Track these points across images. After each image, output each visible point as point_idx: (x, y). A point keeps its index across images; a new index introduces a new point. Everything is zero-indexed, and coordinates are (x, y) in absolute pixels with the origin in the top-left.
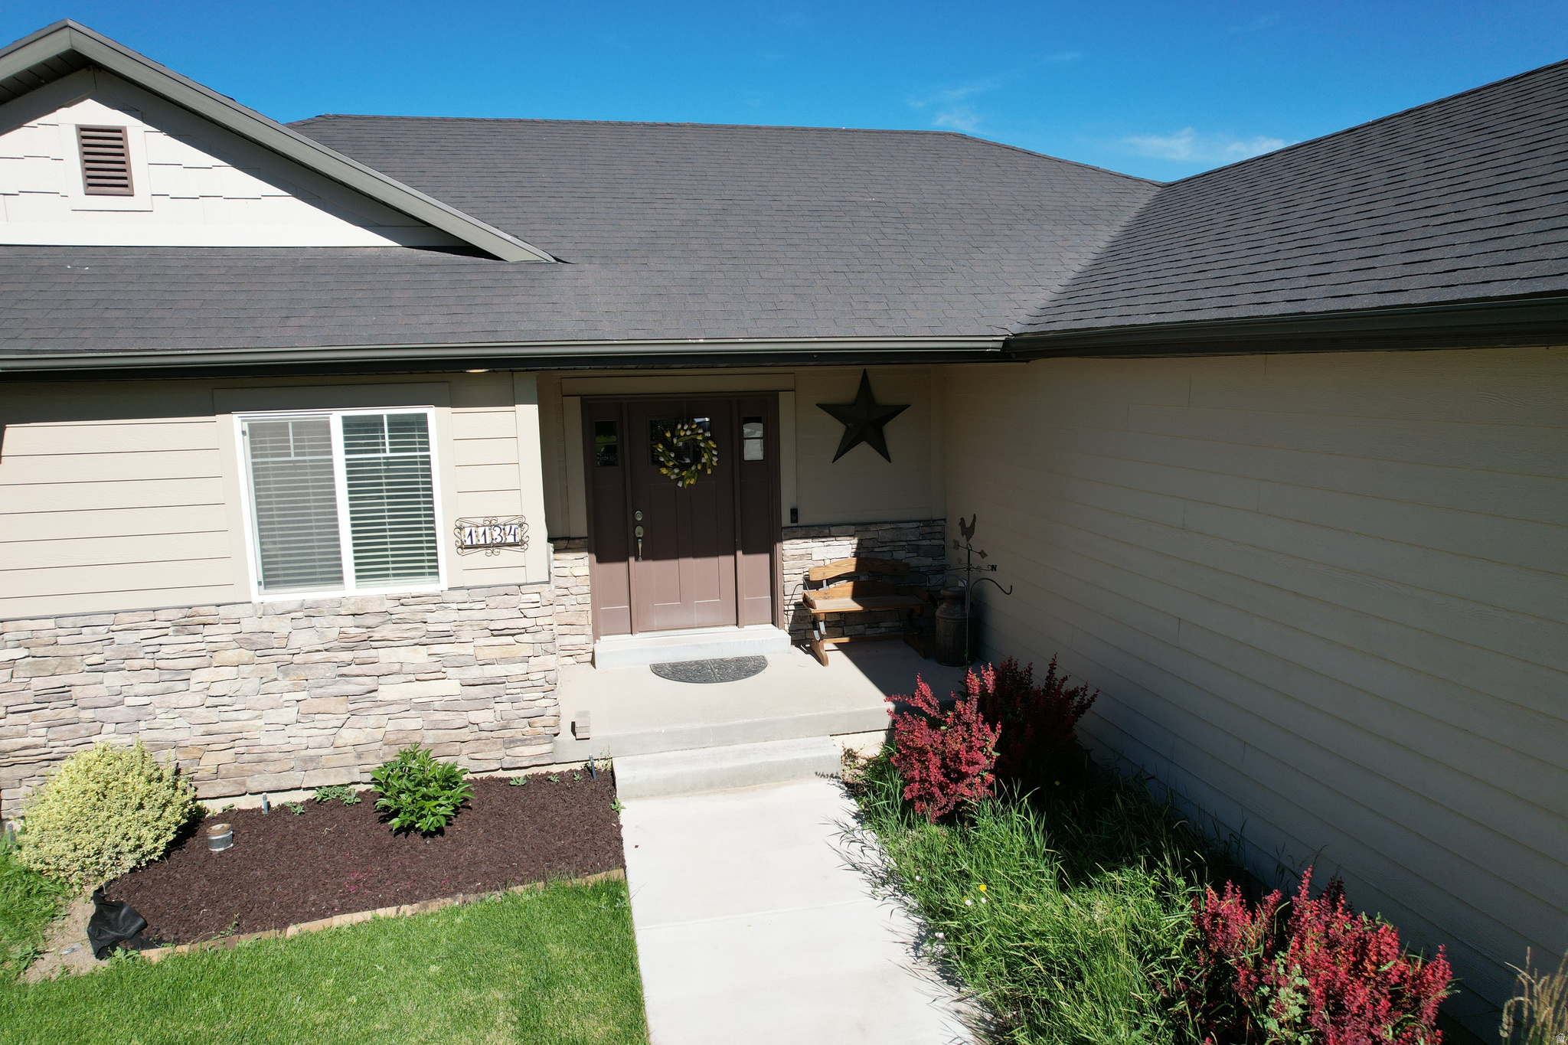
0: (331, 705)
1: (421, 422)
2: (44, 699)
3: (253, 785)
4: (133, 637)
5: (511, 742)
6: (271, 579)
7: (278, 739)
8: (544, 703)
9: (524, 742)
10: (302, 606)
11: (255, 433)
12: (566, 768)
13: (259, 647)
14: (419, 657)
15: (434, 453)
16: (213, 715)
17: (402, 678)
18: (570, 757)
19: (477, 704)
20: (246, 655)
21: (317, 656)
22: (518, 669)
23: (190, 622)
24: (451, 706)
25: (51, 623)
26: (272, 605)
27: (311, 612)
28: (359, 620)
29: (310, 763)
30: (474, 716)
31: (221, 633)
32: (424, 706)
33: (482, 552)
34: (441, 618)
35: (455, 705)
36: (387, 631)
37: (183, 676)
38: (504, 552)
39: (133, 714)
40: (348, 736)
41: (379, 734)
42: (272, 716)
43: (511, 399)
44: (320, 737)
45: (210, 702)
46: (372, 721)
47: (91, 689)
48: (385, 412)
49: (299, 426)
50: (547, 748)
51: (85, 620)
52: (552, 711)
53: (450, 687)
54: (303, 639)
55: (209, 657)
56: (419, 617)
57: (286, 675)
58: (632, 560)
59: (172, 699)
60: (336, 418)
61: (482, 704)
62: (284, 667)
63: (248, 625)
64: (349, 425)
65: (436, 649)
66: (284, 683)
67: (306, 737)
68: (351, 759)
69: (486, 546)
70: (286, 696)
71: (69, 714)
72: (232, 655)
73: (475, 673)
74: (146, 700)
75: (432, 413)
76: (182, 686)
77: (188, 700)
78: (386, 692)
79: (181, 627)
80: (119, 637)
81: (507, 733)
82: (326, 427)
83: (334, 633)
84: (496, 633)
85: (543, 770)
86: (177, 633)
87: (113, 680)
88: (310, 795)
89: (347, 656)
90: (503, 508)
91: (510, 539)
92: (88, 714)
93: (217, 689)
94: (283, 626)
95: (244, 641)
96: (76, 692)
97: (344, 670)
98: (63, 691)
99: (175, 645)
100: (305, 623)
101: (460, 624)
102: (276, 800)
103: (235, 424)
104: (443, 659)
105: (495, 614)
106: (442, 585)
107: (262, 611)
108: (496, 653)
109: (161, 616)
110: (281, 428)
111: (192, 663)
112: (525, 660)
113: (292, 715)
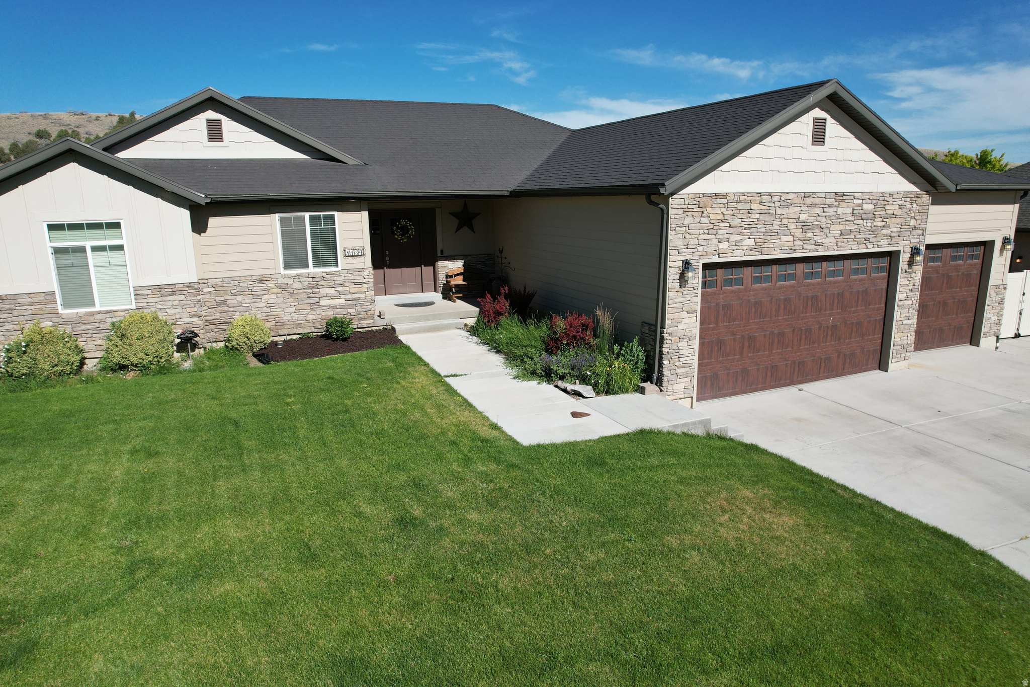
0: (305, 307)
1: (332, 217)
2: (218, 304)
3: (281, 333)
4: (245, 284)
5: (360, 319)
6: (287, 266)
7: (289, 318)
8: (371, 306)
9: (365, 319)
10: (297, 275)
11: (282, 220)
12: (377, 328)
13: (284, 288)
14: (332, 291)
15: (337, 226)
16: (269, 310)
17: (327, 298)
18: (380, 324)
19: (350, 307)
20: (280, 290)
21: (301, 291)
22: (363, 296)
23: (262, 280)
24: (342, 307)
25: (221, 280)
26: (287, 274)
27: (299, 277)
28: (314, 279)
29: (299, 325)
30: (349, 311)
31: (271, 283)
32: (334, 307)
33: (351, 258)
34: (339, 280)
35: (343, 307)
36: (323, 283)
37: (260, 297)
38: (358, 258)
39: (245, 309)
40: (310, 317)
41: (320, 316)
42: (287, 310)
43: (360, 210)
44: (301, 317)
45: (268, 305)
46: (318, 312)
47: (232, 301)
48: (322, 213)
49: (295, 218)
50: (372, 321)
51: (231, 279)
52: (373, 309)
53: (342, 301)
54: (297, 285)
55: (268, 291)
56: (332, 278)
57: (291, 297)
58: (385, 267)
59: (257, 304)
60: (307, 215)
61: (352, 307)
62: (291, 294)
63: (280, 281)
64: (311, 218)
65: (337, 289)
66: (291, 300)
67: (297, 317)
68: (311, 324)
69: (352, 256)
70: (291, 304)
71: (226, 309)
72: (275, 290)
73: (349, 297)
74: (249, 305)
75: (336, 214)
76: (259, 300)
77: (262, 304)
78: (322, 303)
79: (260, 281)
80: (241, 284)
81: (359, 316)
82: (303, 218)
83: (306, 284)
84: (355, 284)
85: (370, 329)
86: (259, 283)
87: (239, 298)
88: (299, 336)
89: (310, 291)
90: (358, 244)
91: (360, 254)
92: (232, 309)
93: (270, 301)
94: (290, 281)
95: (278, 286)
96: (229, 302)
97: (309, 296)
98: (224, 302)
99: (258, 287)
100: (298, 280)
101: (345, 281)
102: (289, 338)
103: (276, 217)
104: (340, 293)
105: (356, 278)
106: (339, 268)
107: (284, 276)
108: (356, 290)
109: (254, 278)
110: (290, 218)
111: (263, 293)
112: (365, 293)
113: (293, 310)
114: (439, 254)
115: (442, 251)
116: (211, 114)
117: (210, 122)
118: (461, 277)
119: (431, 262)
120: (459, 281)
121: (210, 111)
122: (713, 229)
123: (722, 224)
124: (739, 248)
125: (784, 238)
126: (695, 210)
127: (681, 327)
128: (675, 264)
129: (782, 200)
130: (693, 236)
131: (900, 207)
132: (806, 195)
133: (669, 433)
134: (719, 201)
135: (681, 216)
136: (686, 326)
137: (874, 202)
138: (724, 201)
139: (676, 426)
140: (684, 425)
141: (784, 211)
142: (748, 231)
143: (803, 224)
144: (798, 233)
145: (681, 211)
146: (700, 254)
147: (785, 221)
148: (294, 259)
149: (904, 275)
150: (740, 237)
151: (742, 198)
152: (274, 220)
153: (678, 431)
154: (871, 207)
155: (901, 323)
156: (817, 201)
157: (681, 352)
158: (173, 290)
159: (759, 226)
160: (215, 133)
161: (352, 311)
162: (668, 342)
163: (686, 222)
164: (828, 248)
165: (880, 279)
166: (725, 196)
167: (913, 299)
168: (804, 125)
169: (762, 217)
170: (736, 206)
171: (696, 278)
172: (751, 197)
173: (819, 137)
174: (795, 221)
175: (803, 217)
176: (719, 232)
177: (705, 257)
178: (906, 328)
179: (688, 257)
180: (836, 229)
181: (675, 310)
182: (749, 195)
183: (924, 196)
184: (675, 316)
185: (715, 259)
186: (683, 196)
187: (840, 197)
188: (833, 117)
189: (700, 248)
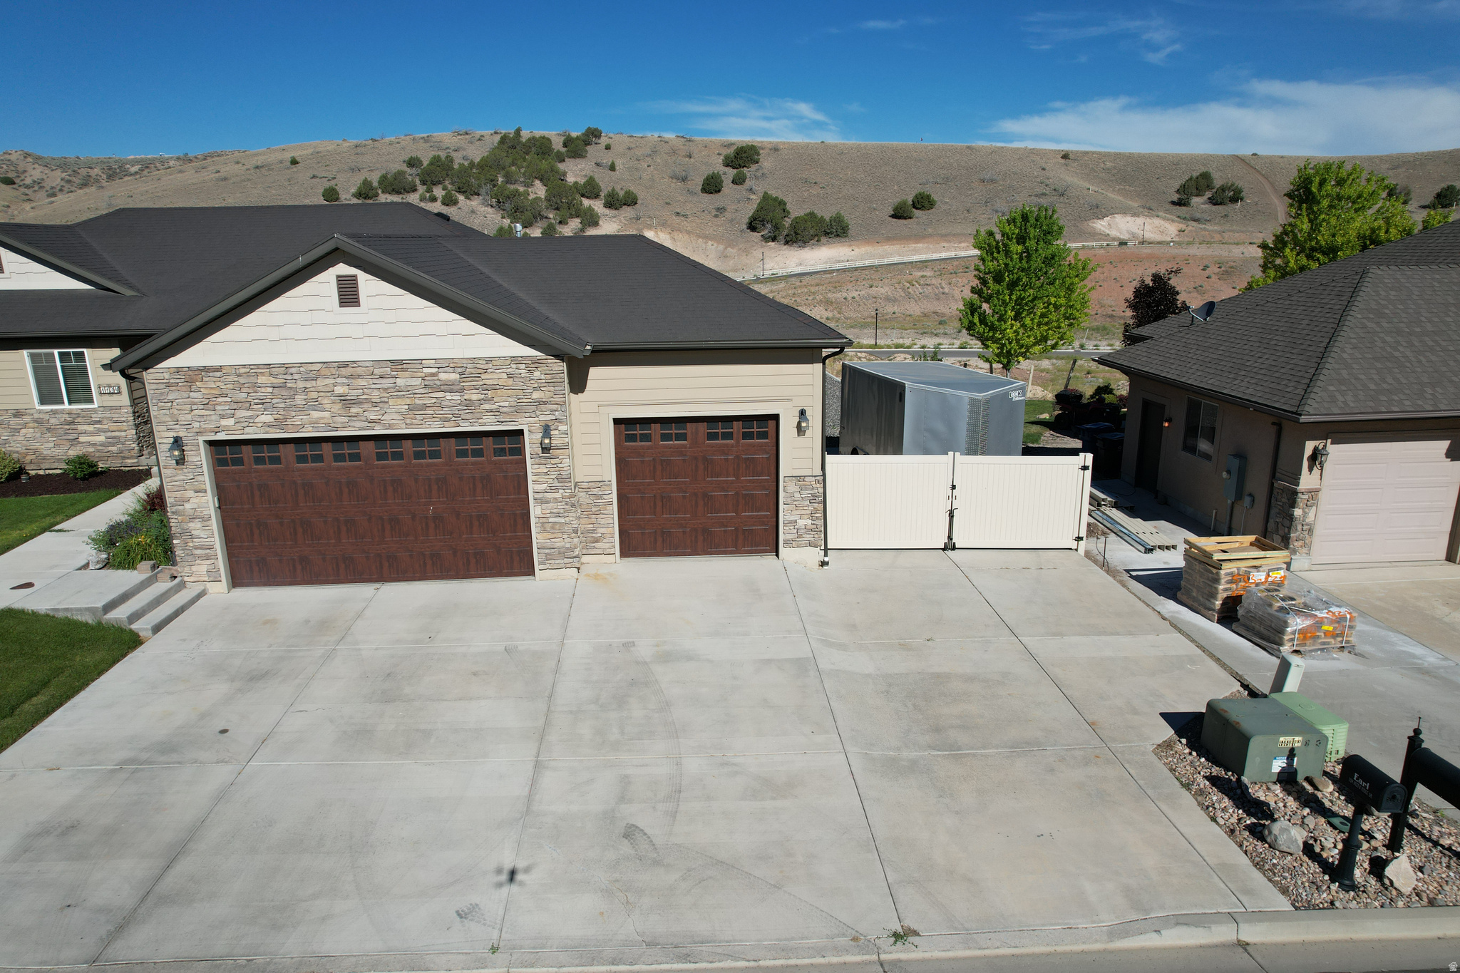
0: (64, 442)
1: (82, 353)
4: (2, 418)
5: (124, 458)
6: (42, 402)
7: (49, 452)
8: (133, 446)
9: (128, 458)
10: (52, 410)
11: (32, 356)
13: (39, 422)
14: (91, 428)
15: (88, 363)
16: (28, 444)
17: (86, 435)
19: (111, 444)
20: (36, 425)
21: (58, 427)
22: (123, 434)
23: (17, 414)
24: (102, 444)
26: (43, 410)
27: (54, 412)
28: (70, 416)
30: (110, 448)
31: (27, 418)
32: (94, 444)
33: (107, 396)
34: (96, 417)
36: (80, 420)
37: (17, 431)
38: (114, 395)
39: (4, 442)
40: (71, 453)
41: (81, 452)
42: (46, 445)
43: (110, 346)
44: (62, 452)
45: (26, 439)
46: (78, 448)
48: (71, 350)
49: (45, 354)
50: (136, 460)
53: (101, 439)
54: (53, 421)
55: (25, 426)
56: (89, 415)
57: (49, 432)
59: (15, 438)
60: (56, 352)
61: (113, 445)
62: (49, 430)
63: (36, 416)
64: (60, 354)
65: (96, 426)
66: (49, 435)
67: (57, 452)
69: (110, 393)
70: (50, 439)
72: (31, 425)
73: (109, 434)
74: (7, 438)
75: (85, 350)
76: (17, 434)
77: (20, 438)
78: (82, 439)
79: (16, 416)
81: (123, 455)
82: (53, 354)
83: (63, 419)
84: (116, 422)
86: (14, 417)
88: (61, 471)
89: (67, 427)
90: (111, 381)
91: (116, 392)
93: (29, 435)
94: (47, 417)
95: (36, 421)
97: (68, 431)
99: (14, 421)
100: (53, 416)
101: (103, 418)
102: (47, 472)
103: (25, 353)
104: (99, 429)
105: (114, 415)
106: (95, 406)
107: (40, 412)
108: (115, 428)
109: (9, 412)
110: (40, 354)
111: (20, 427)
112: (126, 431)
113: (52, 445)
122: (208, 403)
123: (220, 400)
124: (251, 425)
125: (315, 414)
126: (180, 384)
127: (188, 506)
128: (165, 441)
129: (313, 372)
130: (183, 412)
131: (510, 376)
132: (345, 365)
134: (211, 374)
135: (163, 391)
136: (196, 506)
137: (459, 370)
138: (218, 374)
141: (308, 384)
142: (261, 406)
143: (342, 398)
144: (337, 408)
145: (163, 386)
146: (197, 430)
147: (314, 395)
148: (48, 394)
149: (537, 461)
150: (249, 413)
151: (243, 370)
152: (24, 356)
154: (454, 376)
155: (544, 520)
156: (359, 371)
157: (193, 532)
159: (274, 401)
161: (114, 449)
162: (173, 520)
163: (171, 397)
164: (390, 426)
165: (511, 463)
166: (219, 369)
167: (561, 491)
168: (325, 283)
169: (276, 391)
170: (236, 379)
171: (200, 457)
172: (255, 369)
173: (348, 295)
174: (329, 394)
175: (339, 390)
176: (218, 407)
177: (205, 434)
178: (557, 527)
179: (181, 434)
180: (399, 403)
181: (176, 489)
182: (252, 367)
183: (549, 361)
184: (178, 494)
185: (221, 436)
186: (161, 370)
187: (399, 365)
188: (365, 271)
189: (196, 425)
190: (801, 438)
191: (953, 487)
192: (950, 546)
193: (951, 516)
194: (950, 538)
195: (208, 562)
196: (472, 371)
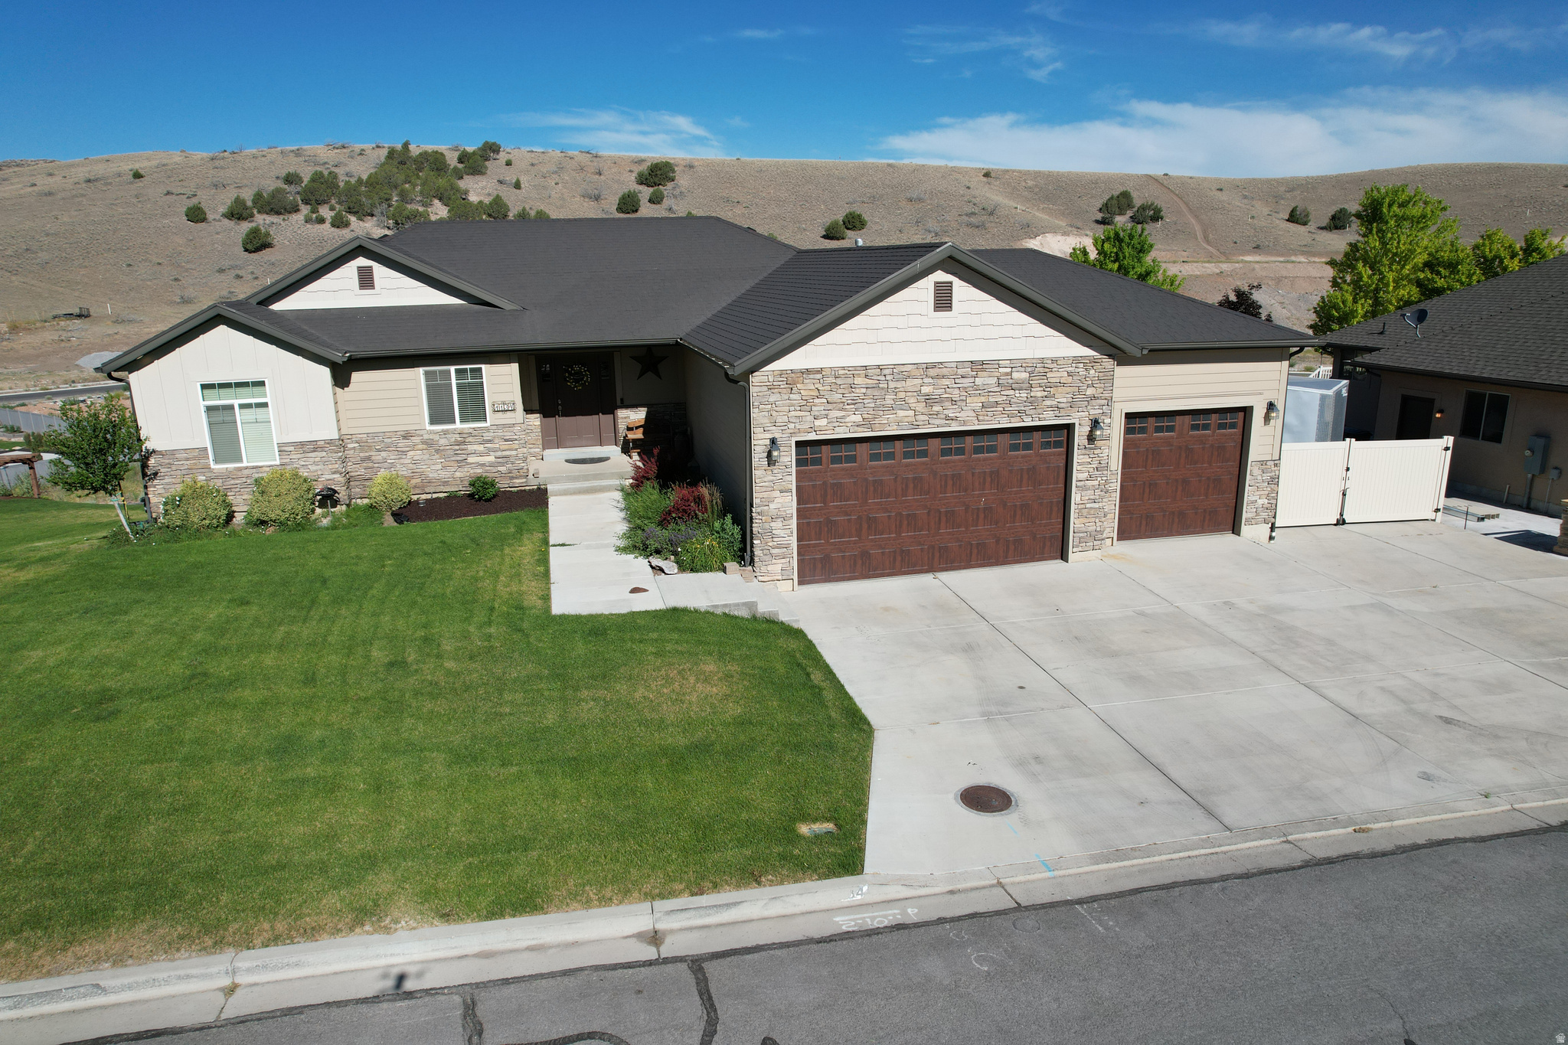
0: (452, 464)
1: (480, 370)
2: (363, 460)
3: (427, 491)
4: (390, 440)
5: (512, 478)
6: (433, 422)
7: (435, 475)
8: (523, 465)
9: (516, 478)
10: (443, 431)
11: (426, 373)
12: (531, 488)
13: (428, 443)
14: (481, 448)
15: (484, 380)
16: (414, 466)
17: (475, 455)
18: (533, 484)
19: (500, 464)
20: (425, 446)
21: (448, 447)
22: (514, 453)
23: (407, 436)
24: (491, 465)
25: (365, 435)
26: (433, 430)
27: (446, 432)
28: (461, 435)
29: (446, 483)
30: (500, 469)
31: (416, 440)
32: (483, 465)
33: (501, 413)
34: (487, 436)
35: (492, 465)
36: (470, 439)
37: (404, 453)
38: (508, 413)
39: (390, 466)
40: (458, 474)
41: (468, 474)
42: (433, 467)
43: (509, 362)
44: (448, 474)
45: (413, 462)
46: (466, 470)
47: (378, 457)
48: (468, 367)
49: (440, 371)
50: (524, 480)
51: (375, 434)
52: (526, 467)
53: (491, 459)
54: (443, 442)
55: (413, 448)
56: (481, 434)
57: (437, 453)
58: (557, 416)
59: (402, 461)
60: (453, 369)
61: (502, 464)
62: (437, 451)
63: (426, 437)
64: (457, 371)
65: (486, 445)
66: (437, 456)
67: (444, 474)
68: (459, 482)
69: (502, 411)
70: (438, 461)
71: (370, 465)
72: (420, 446)
73: (499, 454)
74: (394, 461)
75: (483, 366)
76: (404, 457)
77: (406, 461)
78: (471, 460)
79: (405, 437)
80: (386, 440)
81: (511, 475)
82: (449, 372)
83: (453, 440)
84: (506, 440)
85: (523, 488)
86: (403, 439)
87: (384, 454)
88: (446, 494)
89: (457, 447)
90: (508, 398)
91: (510, 409)
92: (376, 465)
93: (415, 458)
94: (436, 437)
95: (423, 442)
96: (373, 458)
97: (457, 452)
98: (369, 458)
99: (402, 443)
100: (444, 436)
101: (494, 437)
102: (435, 496)
103: (421, 370)
104: (489, 449)
105: (506, 434)
106: (488, 424)
107: (431, 432)
108: (506, 447)
109: (399, 433)
110: (435, 372)
111: (408, 449)
112: (516, 450)
113: (440, 467)
114: (619, 403)
115: (622, 400)
116: (362, 261)
117: (360, 269)
118: (641, 430)
119: (610, 409)
120: (639, 435)
121: (361, 258)
122: (806, 405)
123: (817, 401)
124: (841, 424)
125: (901, 413)
126: (782, 387)
127: (772, 506)
128: (760, 442)
129: (900, 372)
130: (781, 414)
131: (1069, 374)
132: (929, 366)
133: (707, 612)
134: (811, 376)
135: (765, 393)
136: (779, 506)
137: (1029, 369)
138: (819, 376)
139: (716, 606)
140: (725, 605)
141: (899, 385)
142: (853, 406)
143: (927, 397)
144: (921, 407)
145: (766, 388)
146: (792, 431)
147: (902, 395)
148: (440, 413)
149: (1083, 451)
150: (842, 413)
151: (841, 372)
152: (416, 377)
153: (719, 611)
154: (1025, 375)
155: (1083, 506)
156: (945, 371)
157: (774, 532)
158: (314, 446)
159: (866, 401)
160: (366, 280)
161: (502, 469)
162: (757, 521)
163: (772, 399)
164: (965, 423)
165: (1054, 455)
166: (820, 371)
167: (1099, 479)
168: (924, 290)
169: (869, 391)
170: (834, 381)
171: (788, 457)
172: (853, 371)
173: (943, 300)
174: (915, 394)
175: (925, 390)
176: (814, 408)
177: (798, 435)
178: (1092, 512)
179: (777, 435)
180: (975, 401)
181: (764, 489)
182: (850, 369)
183: (1104, 360)
184: (765, 495)
185: (812, 437)
186: (766, 373)
187: (978, 366)
188: (961, 278)
189: (791, 426)
190: (1267, 427)
191: (1348, 469)
192: (1341, 522)
193: (1344, 495)
194: (1341, 515)
195: (783, 561)
196: (1039, 369)
